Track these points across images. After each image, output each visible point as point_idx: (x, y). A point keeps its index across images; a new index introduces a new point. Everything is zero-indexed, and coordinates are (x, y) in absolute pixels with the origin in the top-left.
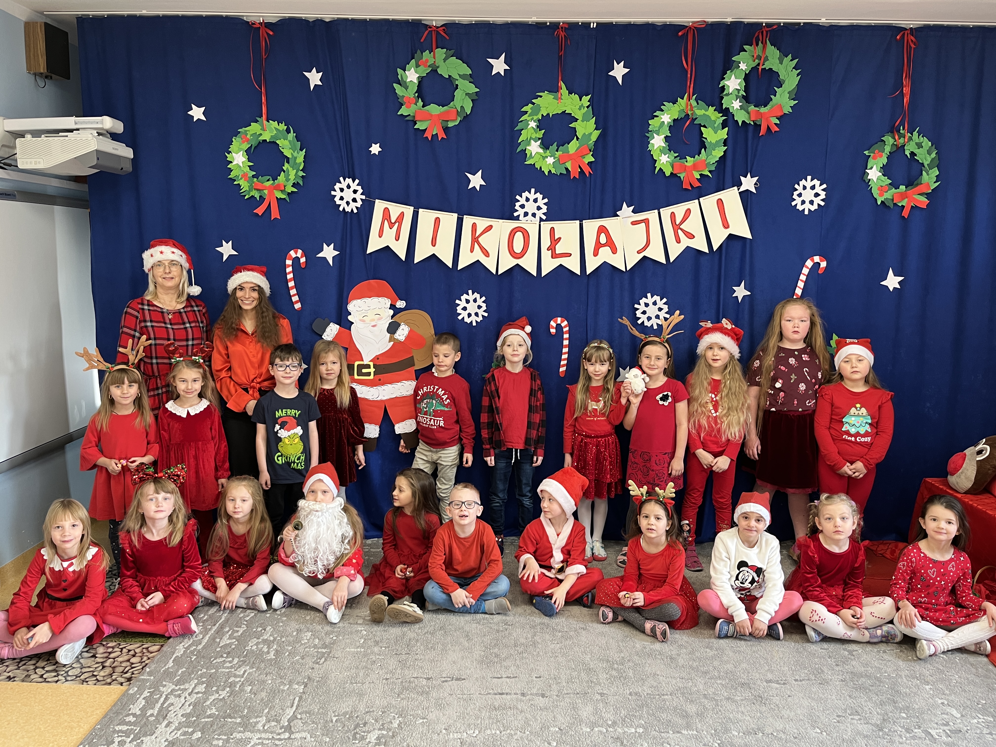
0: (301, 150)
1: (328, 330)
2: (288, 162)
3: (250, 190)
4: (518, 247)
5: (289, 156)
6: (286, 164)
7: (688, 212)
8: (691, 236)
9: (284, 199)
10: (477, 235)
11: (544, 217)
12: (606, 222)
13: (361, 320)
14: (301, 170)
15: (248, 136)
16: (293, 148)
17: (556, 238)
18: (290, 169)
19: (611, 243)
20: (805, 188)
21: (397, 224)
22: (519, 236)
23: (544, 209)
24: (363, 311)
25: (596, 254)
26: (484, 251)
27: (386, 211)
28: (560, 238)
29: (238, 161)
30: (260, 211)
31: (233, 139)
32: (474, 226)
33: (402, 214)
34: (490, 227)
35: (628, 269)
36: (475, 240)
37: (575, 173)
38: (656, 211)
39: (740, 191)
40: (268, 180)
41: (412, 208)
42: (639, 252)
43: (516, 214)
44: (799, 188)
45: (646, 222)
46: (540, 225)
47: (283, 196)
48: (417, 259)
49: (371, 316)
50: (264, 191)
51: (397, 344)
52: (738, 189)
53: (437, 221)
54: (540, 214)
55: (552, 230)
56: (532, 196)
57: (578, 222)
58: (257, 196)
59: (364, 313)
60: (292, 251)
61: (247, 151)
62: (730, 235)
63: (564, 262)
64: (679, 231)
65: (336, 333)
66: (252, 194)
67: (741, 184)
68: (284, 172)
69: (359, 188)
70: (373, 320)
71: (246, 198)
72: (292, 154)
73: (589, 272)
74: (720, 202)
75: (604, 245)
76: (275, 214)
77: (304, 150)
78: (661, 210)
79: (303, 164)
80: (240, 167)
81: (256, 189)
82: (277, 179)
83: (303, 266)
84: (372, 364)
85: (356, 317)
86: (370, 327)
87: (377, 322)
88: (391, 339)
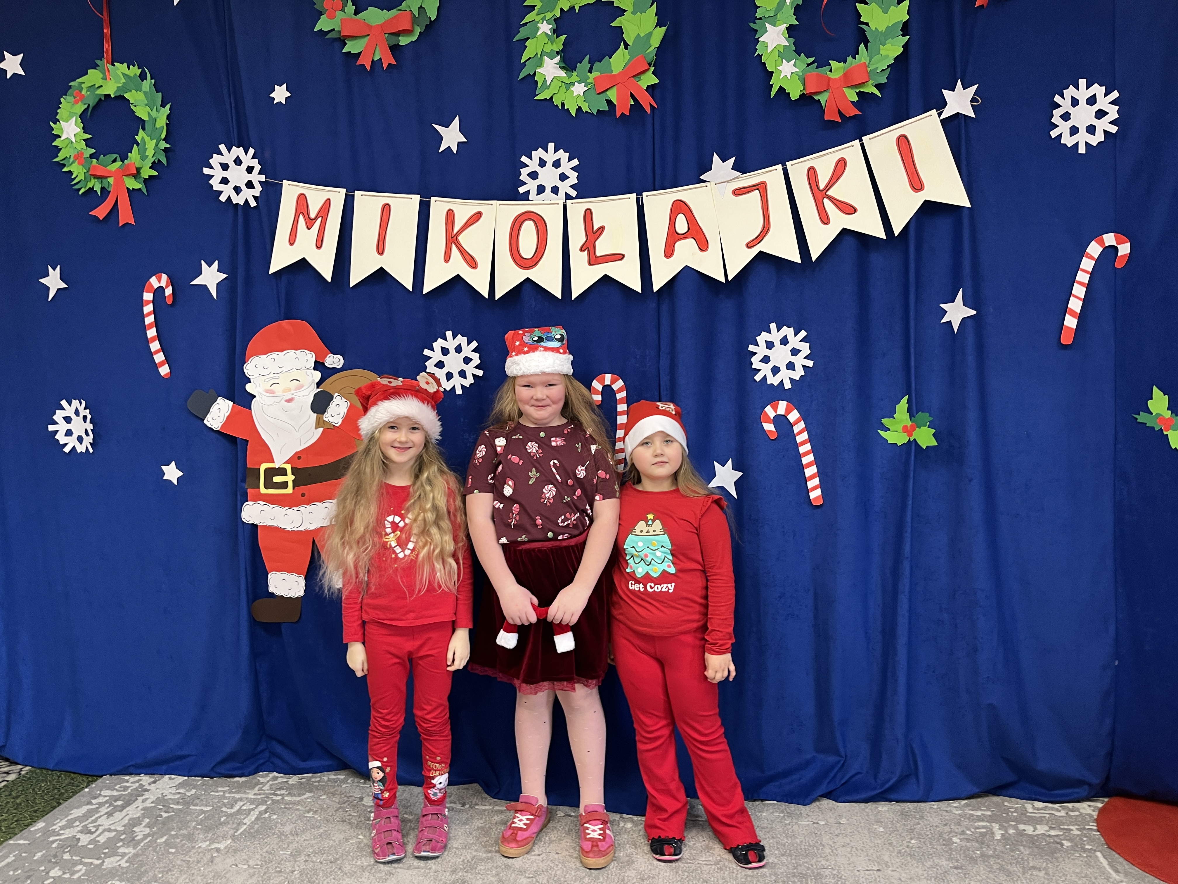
0: (163, 105)
1: (214, 409)
2: (144, 129)
3: (86, 180)
4: (527, 249)
5: (145, 117)
6: (141, 131)
7: (841, 165)
8: (849, 209)
9: (140, 189)
10: (456, 231)
11: (573, 193)
12: (686, 193)
13: (267, 391)
14: (163, 140)
15: (84, 92)
16: (150, 105)
17: (595, 228)
18: (147, 139)
19: (697, 232)
20: (1075, 102)
21: (319, 220)
22: (529, 229)
23: (573, 177)
24: (272, 375)
25: (669, 253)
26: (468, 257)
27: (302, 201)
28: (602, 228)
29: (68, 133)
30: (101, 212)
31: (62, 99)
32: (450, 215)
33: (327, 204)
34: (478, 216)
35: (730, 277)
36: (452, 239)
37: (623, 108)
38: (779, 167)
39: (942, 117)
40: (114, 161)
41: (343, 191)
42: (750, 245)
43: (522, 190)
44: (1065, 104)
45: (762, 187)
46: (565, 207)
47: (138, 186)
48: (355, 279)
49: (285, 382)
50: (109, 179)
51: (329, 431)
52: (940, 115)
53: (386, 209)
54: (565, 187)
55: (588, 214)
56: (550, 156)
57: (633, 196)
58: (98, 188)
59: (272, 378)
60: (154, 277)
61: (82, 116)
62: (927, 204)
63: (614, 270)
64: (826, 201)
65: (227, 414)
66: (90, 185)
67: (945, 104)
68: (138, 144)
69: (255, 163)
70: (290, 390)
71: (81, 193)
72: (149, 113)
73: (657, 286)
74: (903, 143)
75: (684, 236)
76: (126, 216)
77: (168, 106)
78: (788, 164)
79: (165, 128)
80: (72, 142)
81: (96, 177)
82: (127, 158)
83: (169, 302)
84: (288, 467)
85: (258, 385)
86: (283, 402)
87: (292, 394)
88: (319, 423)
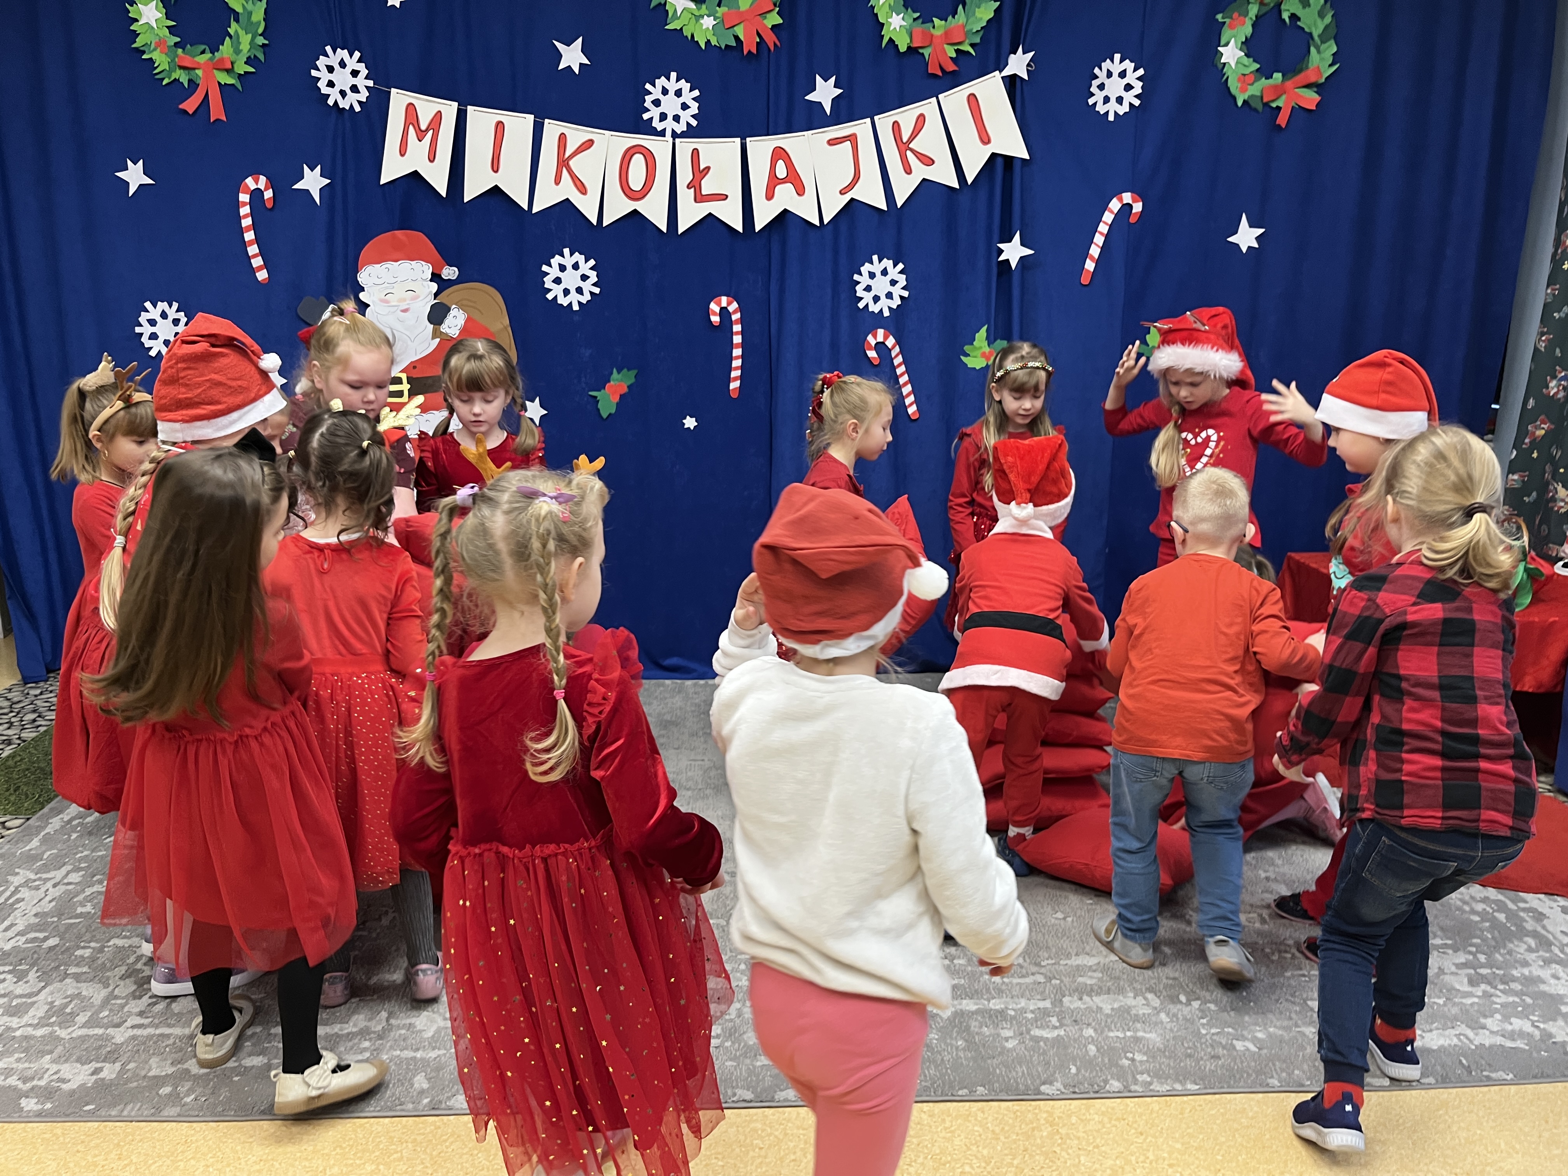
2: (237, 20)
4: (637, 179)
5: (239, 10)
6: (233, 24)
7: (921, 120)
8: (928, 161)
9: (233, 85)
12: (785, 141)
13: (382, 301)
14: (261, 35)
17: (702, 167)
18: (241, 33)
19: (795, 178)
20: (1109, 74)
21: (431, 131)
22: (638, 162)
23: (694, 108)
24: (385, 285)
25: (770, 196)
26: (577, 182)
27: (411, 111)
28: (708, 168)
29: (147, 18)
30: (190, 105)
32: (563, 139)
33: (439, 116)
35: (825, 222)
36: (563, 164)
37: (750, 46)
38: (868, 120)
40: (203, 52)
41: (455, 104)
42: (842, 192)
43: (645, 117)
44: (1101, 75)
45: (853, 139)
47: (230, 81)
48: (469, 194)
49: (399, 292)
50: (197, 71)
51: (445, 342)
52: (1003, 75)
53: (501, 126)
54: (686, 117)
55: (695, 154)
56: (672, 85)
57: (738, 140)
58: (184, 80)
59: (387, 288)
60: (251, 178)
62: (994, 155)
63: (717, 209)
64: (908, 152)
66: (175, 76)
67: (1007, 65)
68: (231, 37)
69: (362, 68)
70: (404, 300)
71: (164, 83)
72: (243, 5)
73: (758, 226)
74: (973, 100)
75: (783, 181)
76: (217, 112)
78: (877, 117)
79: (263, 22)
80: (153, 28)
81: (182, 68)
82: (218, 50)
83: (269, 205)
84: (404, 377)
85: (371, 294)
86: (398, 311)
87: (407, 304)
88: (436, 334)
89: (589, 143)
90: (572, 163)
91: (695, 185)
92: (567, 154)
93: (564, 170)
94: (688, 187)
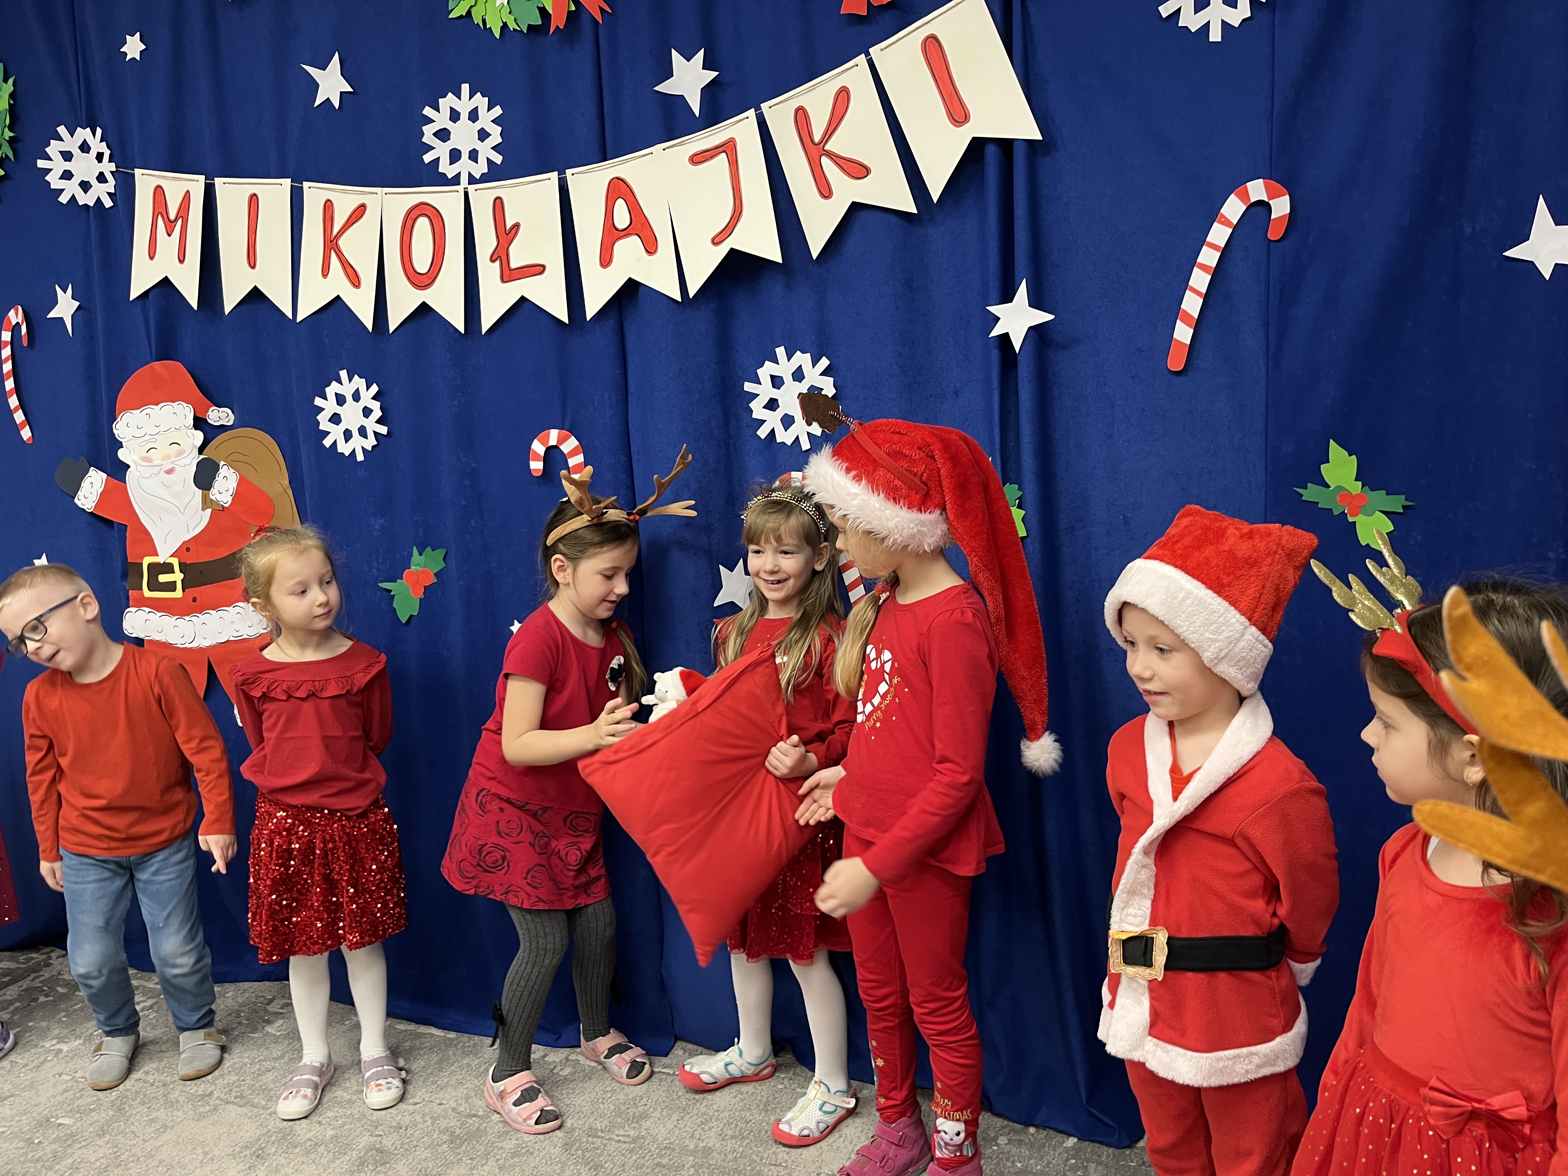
1: (85, 484)
4: (422, 258)
7: (842, 99)
8: (858, 170)
11: (498, 158)
12: (626, 167)
13: (144, 459)
17: (509, 226)
21: (180, 222)
22: (423, 227)
23: (496, 135)
24: (147, 437)
25: (606, 259)
26: (349, 270)
27: (160, 196)
32: (328, 208)
33: (187, 198)
36: (331, 243)
37: (561, 18)
38: (754, 112)
41: (198, 178)
42: (715, 241)
43: (428, 158)
48: (229, 301)
49: (163, 448)
53: (253, 202)
54: (486, 150)
55: (499, 205)
56: (464, 105)
59: (149, 441)
60: (12, 311)
62: (975, 143)
63: (532, 290)
64: (825, 159)
65: (101, 490)
69: (104, 148)
70: (169, 457)
74: (932, 48)
77: (11, 80)
79: (9, 110)
83: (25, 343)
84: (175, 562)
85: (132, 451)
86: (162, 472)
87: (172, 463)
88: (206, 502)
89: (361, 210)
90: (341, 242)
91: (500, 255)
92: (336, 230)
93: (333, 253)
94: (493, 260)
